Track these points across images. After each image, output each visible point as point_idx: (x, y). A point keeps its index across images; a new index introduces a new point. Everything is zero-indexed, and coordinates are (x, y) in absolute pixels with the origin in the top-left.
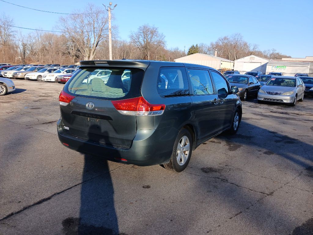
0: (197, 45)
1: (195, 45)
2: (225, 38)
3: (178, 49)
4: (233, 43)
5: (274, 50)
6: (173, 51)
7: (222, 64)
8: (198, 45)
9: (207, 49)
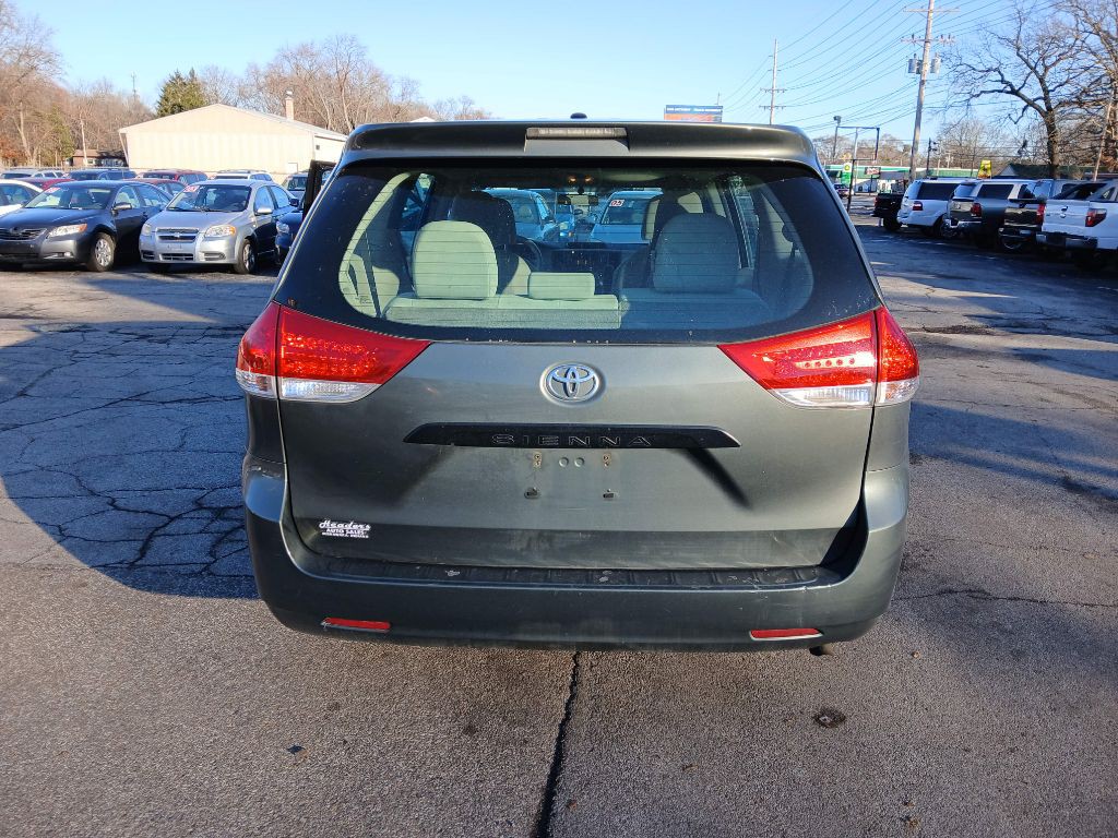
0: (192, 73)
1: (185, 74)
2: (304, 51)
3: (109, 86)
4: (332, 71)
5: (467, 101)
6: (89, 94)
7: (318, 147)
8: (198, 74)
9: (236, 89)
